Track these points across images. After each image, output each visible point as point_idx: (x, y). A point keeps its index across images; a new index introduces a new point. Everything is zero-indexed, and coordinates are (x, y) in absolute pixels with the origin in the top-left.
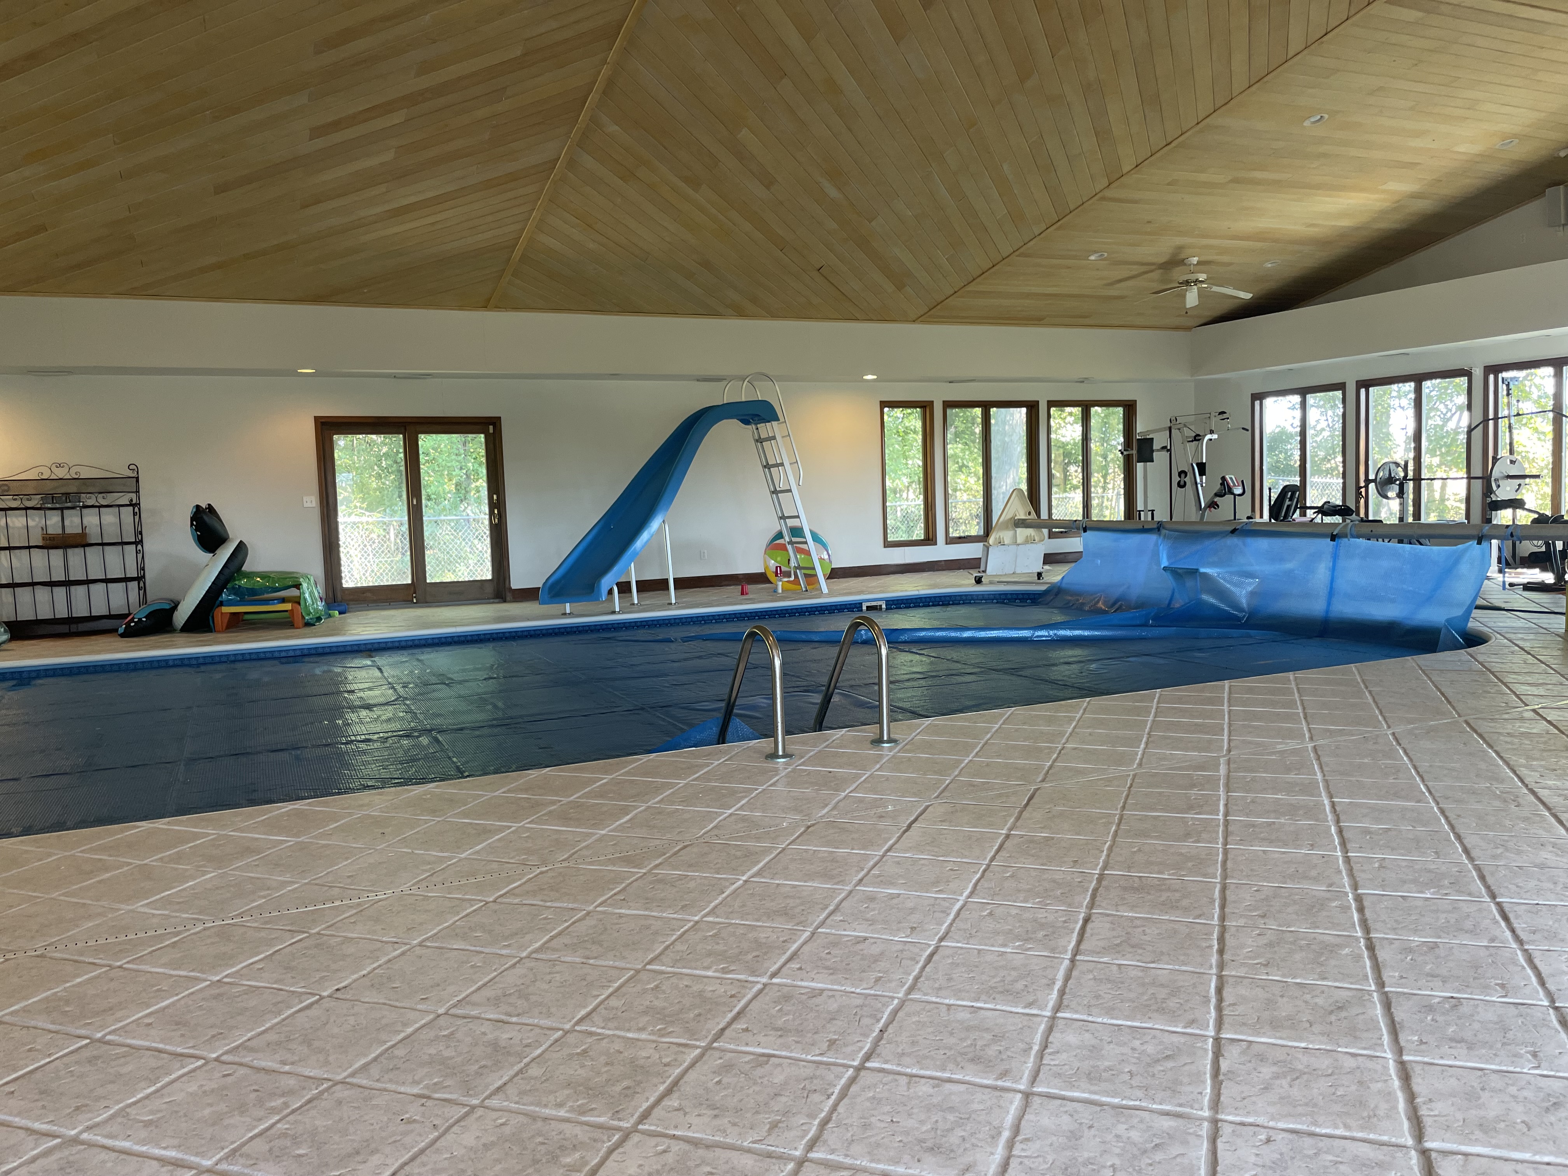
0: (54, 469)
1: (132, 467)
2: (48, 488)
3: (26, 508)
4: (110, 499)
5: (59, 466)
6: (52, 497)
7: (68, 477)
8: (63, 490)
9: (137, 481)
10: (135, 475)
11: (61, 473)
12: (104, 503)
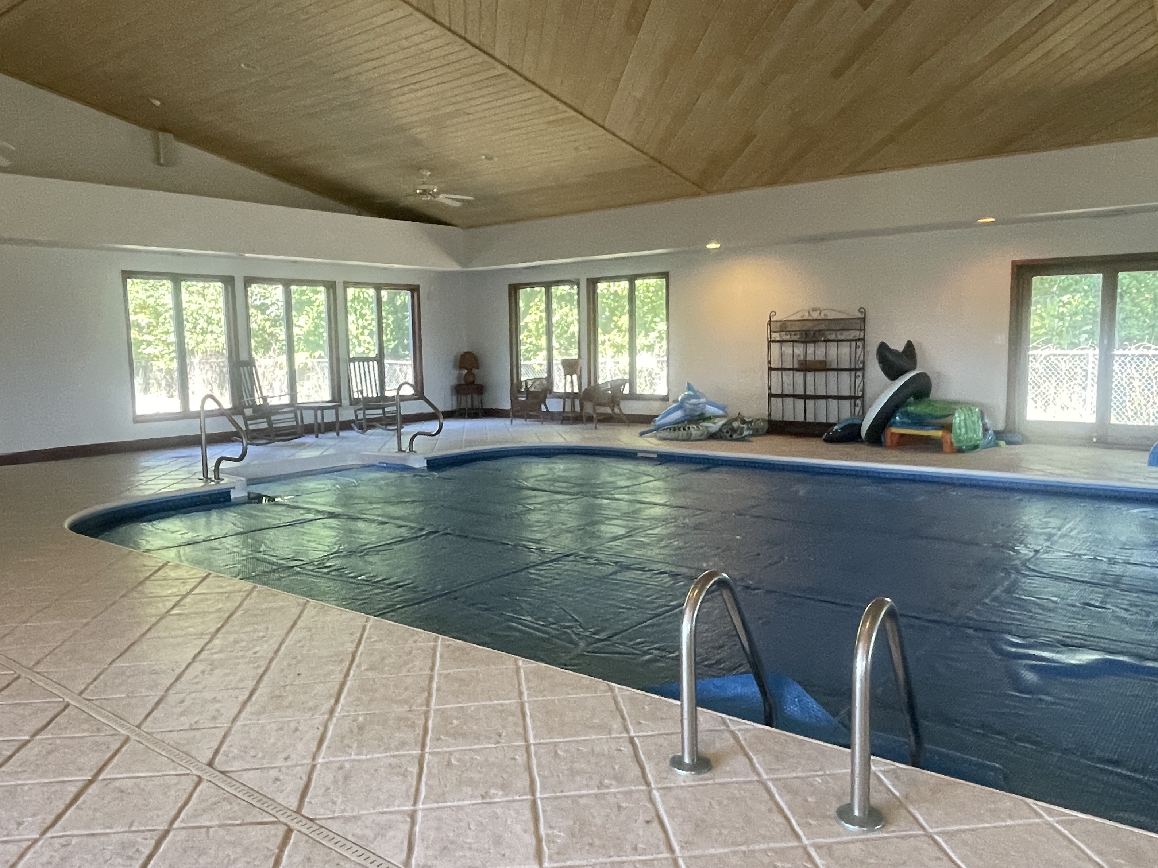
0: (811, 313)
1: (862, 310)
2: (808, 326)
3: (793, 341)
4: (845, 335)
5: (815, 310)
6: (806, 333)
7: (819, 318)
8: (816, 328)
9: (864, 321)
10: (863, 316)
11: (815, 315)
12: (843, 338)
